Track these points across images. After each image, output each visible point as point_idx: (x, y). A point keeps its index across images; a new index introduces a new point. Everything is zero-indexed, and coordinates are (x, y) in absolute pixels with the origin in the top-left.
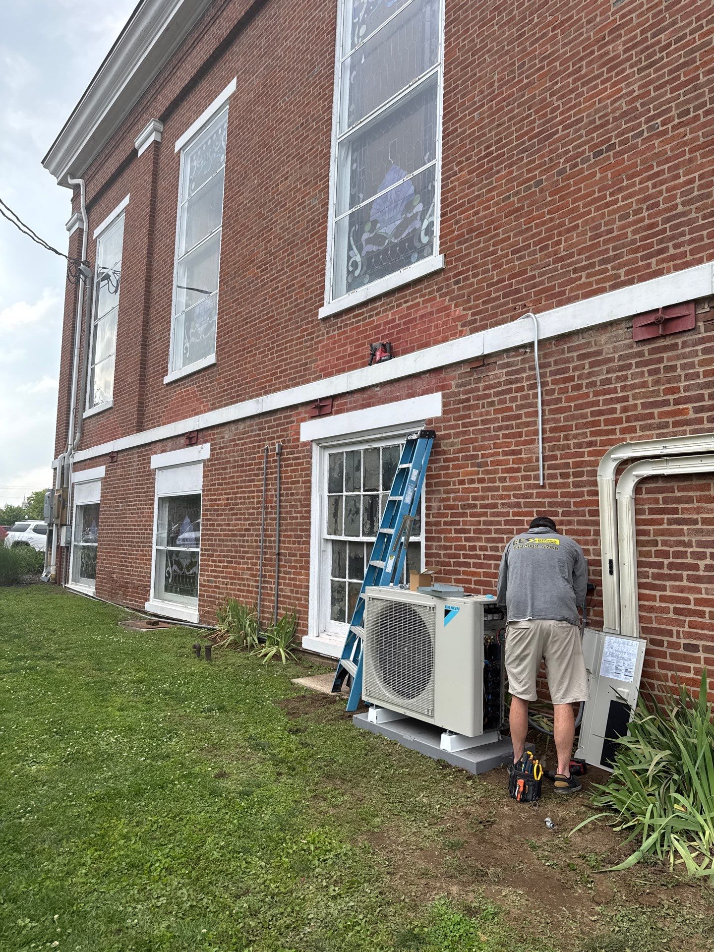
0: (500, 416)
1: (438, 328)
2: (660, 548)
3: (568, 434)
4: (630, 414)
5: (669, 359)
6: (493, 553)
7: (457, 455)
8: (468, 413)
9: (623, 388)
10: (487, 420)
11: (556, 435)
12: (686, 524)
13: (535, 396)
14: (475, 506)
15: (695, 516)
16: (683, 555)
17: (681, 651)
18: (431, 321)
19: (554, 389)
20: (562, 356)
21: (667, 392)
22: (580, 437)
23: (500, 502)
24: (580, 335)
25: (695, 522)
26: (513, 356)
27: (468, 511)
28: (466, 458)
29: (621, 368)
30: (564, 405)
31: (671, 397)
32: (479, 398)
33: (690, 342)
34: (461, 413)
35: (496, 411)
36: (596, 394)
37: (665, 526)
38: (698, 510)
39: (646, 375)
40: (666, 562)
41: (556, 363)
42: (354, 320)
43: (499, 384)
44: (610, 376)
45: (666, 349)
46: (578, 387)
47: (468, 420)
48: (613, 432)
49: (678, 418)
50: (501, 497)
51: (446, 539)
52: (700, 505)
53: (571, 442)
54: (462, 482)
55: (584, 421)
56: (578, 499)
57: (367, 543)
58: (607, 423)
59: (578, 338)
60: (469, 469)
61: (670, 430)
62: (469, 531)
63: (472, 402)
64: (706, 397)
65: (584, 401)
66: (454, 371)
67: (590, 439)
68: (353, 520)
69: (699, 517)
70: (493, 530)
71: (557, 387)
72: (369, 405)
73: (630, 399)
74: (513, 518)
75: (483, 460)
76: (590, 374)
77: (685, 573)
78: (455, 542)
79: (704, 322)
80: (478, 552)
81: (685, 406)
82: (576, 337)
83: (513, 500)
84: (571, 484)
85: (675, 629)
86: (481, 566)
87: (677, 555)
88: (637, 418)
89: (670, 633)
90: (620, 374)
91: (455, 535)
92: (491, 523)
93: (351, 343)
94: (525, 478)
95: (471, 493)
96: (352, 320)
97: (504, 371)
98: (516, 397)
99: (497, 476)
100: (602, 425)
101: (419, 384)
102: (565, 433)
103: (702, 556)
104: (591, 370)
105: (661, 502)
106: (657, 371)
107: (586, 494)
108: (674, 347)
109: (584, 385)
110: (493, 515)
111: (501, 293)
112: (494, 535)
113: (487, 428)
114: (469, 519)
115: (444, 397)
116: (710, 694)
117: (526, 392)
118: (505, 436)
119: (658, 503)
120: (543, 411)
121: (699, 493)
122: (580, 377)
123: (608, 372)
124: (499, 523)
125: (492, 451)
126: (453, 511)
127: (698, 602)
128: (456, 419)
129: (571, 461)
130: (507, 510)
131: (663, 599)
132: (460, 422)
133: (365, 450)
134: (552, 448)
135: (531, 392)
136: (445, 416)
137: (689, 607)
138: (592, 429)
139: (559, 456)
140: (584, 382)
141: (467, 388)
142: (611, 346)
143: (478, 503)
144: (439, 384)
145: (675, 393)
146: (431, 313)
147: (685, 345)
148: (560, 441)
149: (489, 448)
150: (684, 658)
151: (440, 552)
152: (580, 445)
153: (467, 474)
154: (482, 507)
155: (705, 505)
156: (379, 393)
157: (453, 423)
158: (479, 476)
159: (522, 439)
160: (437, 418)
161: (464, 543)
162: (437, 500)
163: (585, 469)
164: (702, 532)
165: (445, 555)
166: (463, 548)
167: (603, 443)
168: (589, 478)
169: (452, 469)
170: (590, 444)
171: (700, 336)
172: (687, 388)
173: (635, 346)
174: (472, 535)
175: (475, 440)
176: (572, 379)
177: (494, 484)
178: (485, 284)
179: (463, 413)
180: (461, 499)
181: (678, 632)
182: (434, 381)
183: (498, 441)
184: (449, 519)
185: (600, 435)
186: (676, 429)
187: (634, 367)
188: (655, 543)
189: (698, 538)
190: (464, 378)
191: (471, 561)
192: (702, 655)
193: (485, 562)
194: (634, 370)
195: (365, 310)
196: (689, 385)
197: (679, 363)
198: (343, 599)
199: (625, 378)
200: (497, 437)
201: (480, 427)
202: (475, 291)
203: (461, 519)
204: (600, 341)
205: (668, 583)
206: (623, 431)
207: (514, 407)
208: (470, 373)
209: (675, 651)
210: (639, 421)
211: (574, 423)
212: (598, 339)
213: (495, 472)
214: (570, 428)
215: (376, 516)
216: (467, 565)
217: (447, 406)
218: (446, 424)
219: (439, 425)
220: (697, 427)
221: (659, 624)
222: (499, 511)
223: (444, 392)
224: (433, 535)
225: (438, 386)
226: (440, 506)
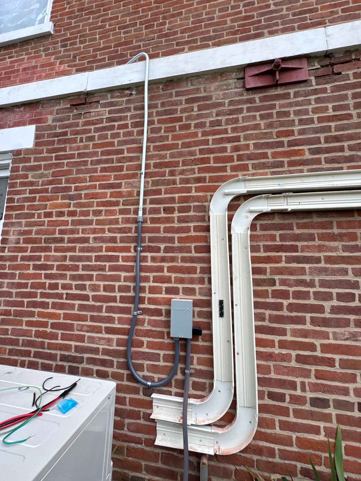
0: (100, 150)
2: (278, 287)
3: (175, 170)
4: (241, 153)
5: (281, 106)
6: (78, 292)
7: (46, 187)
8: (63, 146)
9: (234, 130)
10: (84, 153)
11: (161, 170)
12: (307, 263)
13: (142, 133)
14: (61, 240)
15: (317, 255)
16: (305, 295)
17: (307, 407)
19: (160, 128)
20: (170, 99)
21: (279, 134)
22: (188, 173)
23: (92, 236)
24: (189, 82)
25: (318, 260)
26: (118, 97)
27: (53, 245)
28: (56, 190)
29: (231, 112)
30: (170, 142)
31: (285, 140)
32: (77, 133)
33: (302, 93)
34: (56, 146)
35: (95, 146)
36: (205, 134)
37: (283, 264)
38: (320, 248)
39: (258, 118)
40: (285, 303)
41: (163, 104)
43: (101, 121)
44: (220, 118)
45: (278, 97)
46: (187, 127)
47: (63, 153)
48: (224, 169)
49: (293, 158)
50: (94, 231)
51: (22, 276)
52: (322, 243)
53: (178, 178)
54: (49, 215)
55: (193, 158)
56: (184, 235)
58: (217, 160)
59: (187, 84)
60: (59, 201)
61: (286, 168)
62: (51, 267)
63: (69, 136)
64: (322, 140)
65: (193, 140)
66: (52, 106)
67: (199, 175)
69: (322, 255)
70: (81, 267)
71: (163, 126)
73: (242, 140)
74: (106, 254)
75: (76, 192)
76: (199, 116)
77: (308, 316)
78: (33, 279)
79: (315, 77)
80: (60, 291)
81: (300, 148)
82: (185, 83)
83: (108, 234)
84: (176, 219)
85: (298, 380)
86: (62, 306)
87: (297, 295)
88: (250, 157)
89: (293, 385)
90: (231, 117)
91: (34, 272)
92: (80, 259)
94: (122, 212)
95: (59, 226)
97: (107, 109)
98: (119, 134)
99: (91, 209)
100: (212, 162)
101: (12, 117)
102: (170, 169)
103: (328, 297)
104: (200, 112)
105: (278, 239)
106: (270, 116)
107: (192, 229)
108: (286, 96)
109: (193, 125)
110: (82, 250)
111: (107, 56)
112: (81, 272)
113: (84, 161)
114: (53, 253)
115: (37, 129)
116: (347, 461)
117: (130, 129)
118: (104, 170)
119: (275, 240)
120: (148, 148)
121: (320, 231)
122: (188, 118)
123: (217, 115)
124: (89, 259)
125: (88, 184)
126: (35, 245)
127: (326, 348)
128: (49, 151)
129: (176, 196)
130: (100, 245)
131: (282, 344)
132: (54, 155)
135: (135, 130)
136: (37, 148)
137: (314, 354)
138: (200, 166)
139: (163, 190)
140: (193, 123)
141: (64, 122)
142: (221, 93)
143: (66, 237)
144: (34, 118)
145: (289, 136)
146: (35, 67)
147: (296, 95)
148: (165, 176)
149: (84, 180)
150: (311, 415)
151: (12, 290)
152: (187, 181)
153: (56, 206)
154: (71, 241)
155: (327, 243)
157: (45, 155)
158: (70, 209)
159: (123, 173)
160: (28, 151)
161: (43, 281)
162: (16, 233)
163: (192, 204)
164: (326, 272)
165: (17, 294)
166: (42, 286)
167: (212, 179)
168: (196, 214)
169: (39, 201)
170: (198, 180)
171: (312, 88)
172: (302, 132)
173: (245, 94)
174: (54, 271)
175: (69, 172)
176: (180, 120)
177: (88, 218)
178: (92, 49)
179: (58, 146)
180: (46, 232)
181: (303, 384)
182: (28, 115)
183: (95, 174)
184: (28, 254)
185: (209, 172)
186: (292, 168)
187: (245, 111)
188: (272, 282)
189: (322, 277)
190: (63, 113)
191: (50, 301)
192: (332, 411)
193: (68, 302)
194: (245, 113)
196: (304, 129)
197: (292, 109)
199: (237, 120)
200: (95, 171)
201: (75, 160)
202: (81, 53)
203: (43, 254)
204: (210, 88)
205: (289, 327)
206: (234, 169)
207: (116, 143)
208: (70, 109)
209: (300, 407)
210: (251, 160)
211: (181, 160)
212: (208, 86)
213: (90, 205)
214: (176, 164)
216: (44, 305)
217: (40, 138)
218: (38, 156)
219: (29, 156)
220: (314, 167)
221: (279, 374)
222: (90, 245)
223: (39, 125)
224: (6, 271)
225: (33, 119)
226: (19, 239)
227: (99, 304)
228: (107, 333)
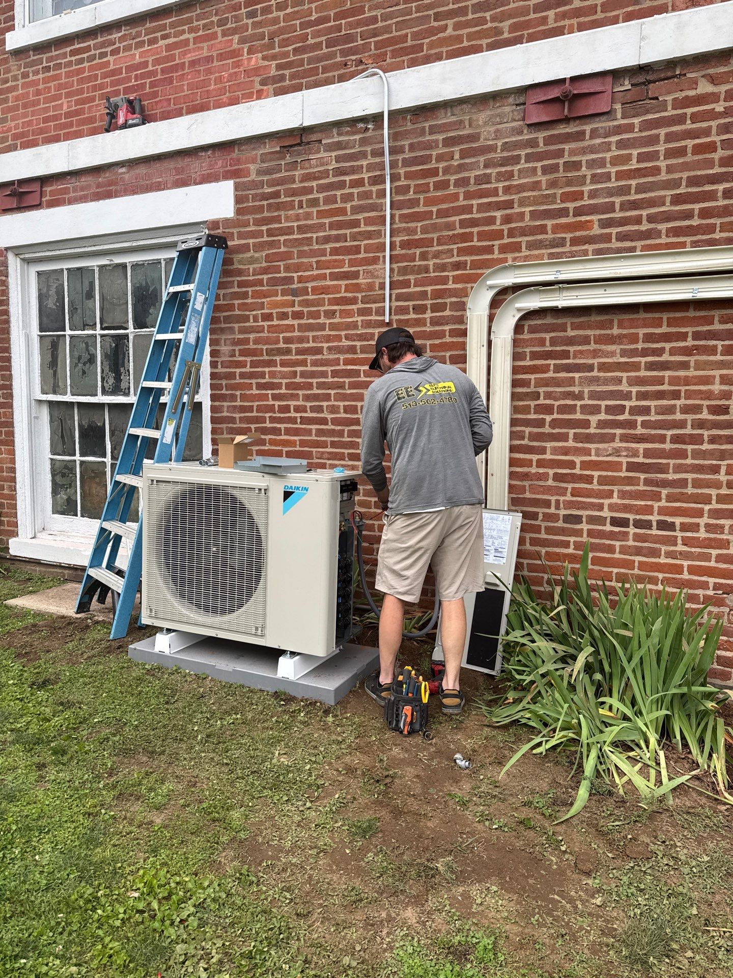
0: (327, 221)
1: (221, 82)
2: (541, 401)
3: (427, 252)
4: (513, 225)
5: (572, 152)
6: (314, 415)
7: (260, 277)
8: (276, 214)
9: (507, 190)
10: (306, 226)
11: (410, 252)
12: (578, 372)
13: (382, 194)
14: (288, 351)
15: (590, 361)
16: (571, 409)
17: (560, 524)
18: (209, 72)
19: (409, 186)
20: (420, 139)
21: (566, 197)
22: (444, 256)
23: (325, 345)
24: (449, 110)
25: (590, 368)
26: (348, 133)
27: (278, 358)
28: (273, 282)
29: (505, 162)
30: (421, 209)
31: (571, 205)
32: (294, 193)
33: (602, 131)
34: (266, 214)
35: (321, 214)
36: (468, 196)
37: (551, 374)
38: (595, 354)
39: (539, 172)
40: (548, 418)
41: (412, 147)
42: (73, 58)
43: (325, 174)
44: (488, 171)
45: (568, 138)
46: (444, 185)
47: (276, 226)
48: (489, 250)
49: (578, 234)
50: (328, 339)
51: (244, 398)
52: (598, 347)
53: (431, 263)
54: (267, 317)
55: (451, 233)
56: (437, 342)
57: (109, 404)
58: (482, 236)
59: (446, 114)
60: (279, 298)
61: (567, 249)
62: (279, 386)
63: (283, 199)
64: (617, 207)
65: (452, 205)
66: (254, 149)
67: (458, 259)
68: (84, 372)
69: (595, 361)
70: (315, 385)
71: (412, 183)
72: (109, 195)
73: (516, 205)
74: (344, 367)
75: (300, 285)
76: (461, 168)
77: (572, 432)
78: (258, 401)
79: (623, 104)
80: (293, 414)
81: (588, 218)
82: (443, 111)
83: (345, 343)
84: (428, 320)
85: (553, 499)
86: (296, 432)
87: (563, 409)
88: (524, 232)
89: (547, 504)
90: (503, 169)
91: (258, 392)
92: (313, 375)
93: (68, 95)
94: (362, 312)
95: (283, 332)
96: (69, 59)
97: (334, 154)
98: (352, 194)
99: (322, 309)
100: (475, 239)
101: (196, 166)
102: (422, 250)
103: (595, 410)
104: (462, 161)
105: (548, 343)
106: (554, 168)
107: (447, 334)
108: (580, 136)
109: (452, 182)
110: (315, 363)
111: (324, 38)
112: (315, 391)
113: (307, 238)
114: (279, 369)
115: (237, 187)
116: (592, 570)
117: (367, 188)
118: (334, 252)
119: (544, 345)
120: (392, 217)
121: (598, 332)
122: (446, 171)
123: (486, 166)
124: (324, 374)
125: (315, 272)
126: (255, 358)
127: (585, 465)
128: (258, 222)
129: (429, 289)
130: (337, 356)
131: (540, 463)
132: (264, 228)
133: (101, 267)
134: (404, 271)
135: (374, 189)
136: (240, 217)
137: (574, 471)
138: (460, 245)
139: (412, 281)
140: (453, 178)
141: (274, 176)
142: (492, 129)
143: (293, 346)
144: (229, 168)
145: (576, 200)
146: (208, 59)
147: (594, 134)
148: (414, 260)
149: (309, 267)
150: (563, 532)
151: (234, 415)
152: (442, 268)
153: (276, 305)
154: (300, 352)
155: (603, 347)
156: (127, 176)
157: (252, 228)
158: (294, 309)
159: (360, 256)
160: (227, 222)
161: (271, 403)
162: (228, 342)
163: (448, 301)
164: (597, 381)
165: (242, 420)
166: (271, 409)
167: (476, 265)
168: (452, 313)
169: (253, 297)
170: (458, 266)
171: (616, 123)
172: (593, 194)
173: (525, 131)
174: (283, 391)
175: (287, 256)
176: (434, 172)
177: (318, 321)
178: (297, 22)
179: (269, 215)
180: (267, 341)
181: (558, 502)
182: (220, 163)
183: (323, 258)
184: (248, 369)
185: (471, 254)
186: (575, 248)
187: (523, 161)
188: (536, 396)
189: (592, 388)
190: (271, 160)
191: (282, 426)
192: (585, 527)
193: (303, 426)
194: (523, 165)
195: (92, 43)
196: (597, 190)
197: (584, 159)
198: (72, 484)
199: (510, 175)
200: (323, 253)
201: (295, 237)
202: (281, 31)
203: (267, 370)
204: (478, 120)
205: (548, 445)
206: (504, 249)
207: (349, 209)
208: (281, 154)
209: (552, 524)
210: (526, 235)
211: (435, 236)
212: (474, 117)
213: (320, 303)
214: (429, 243)
215: (123, 366)
216: (277, 431)
217: (243, 202)
218: (242, 230)
219: (231, 230)
220: (602, 246)
221: (534, 493)
222: (324, 357)
223: (238, 180)
224: (223, 392)
225: (228, 171)
226: (234, 350)
227: (339, 428)
228: (350, 460)
